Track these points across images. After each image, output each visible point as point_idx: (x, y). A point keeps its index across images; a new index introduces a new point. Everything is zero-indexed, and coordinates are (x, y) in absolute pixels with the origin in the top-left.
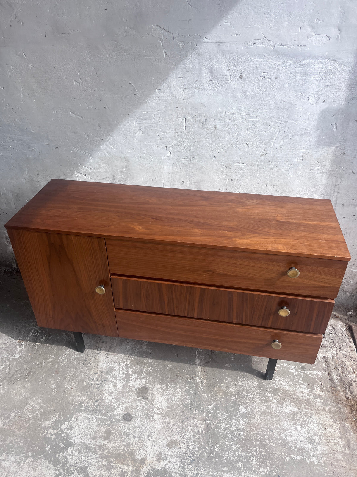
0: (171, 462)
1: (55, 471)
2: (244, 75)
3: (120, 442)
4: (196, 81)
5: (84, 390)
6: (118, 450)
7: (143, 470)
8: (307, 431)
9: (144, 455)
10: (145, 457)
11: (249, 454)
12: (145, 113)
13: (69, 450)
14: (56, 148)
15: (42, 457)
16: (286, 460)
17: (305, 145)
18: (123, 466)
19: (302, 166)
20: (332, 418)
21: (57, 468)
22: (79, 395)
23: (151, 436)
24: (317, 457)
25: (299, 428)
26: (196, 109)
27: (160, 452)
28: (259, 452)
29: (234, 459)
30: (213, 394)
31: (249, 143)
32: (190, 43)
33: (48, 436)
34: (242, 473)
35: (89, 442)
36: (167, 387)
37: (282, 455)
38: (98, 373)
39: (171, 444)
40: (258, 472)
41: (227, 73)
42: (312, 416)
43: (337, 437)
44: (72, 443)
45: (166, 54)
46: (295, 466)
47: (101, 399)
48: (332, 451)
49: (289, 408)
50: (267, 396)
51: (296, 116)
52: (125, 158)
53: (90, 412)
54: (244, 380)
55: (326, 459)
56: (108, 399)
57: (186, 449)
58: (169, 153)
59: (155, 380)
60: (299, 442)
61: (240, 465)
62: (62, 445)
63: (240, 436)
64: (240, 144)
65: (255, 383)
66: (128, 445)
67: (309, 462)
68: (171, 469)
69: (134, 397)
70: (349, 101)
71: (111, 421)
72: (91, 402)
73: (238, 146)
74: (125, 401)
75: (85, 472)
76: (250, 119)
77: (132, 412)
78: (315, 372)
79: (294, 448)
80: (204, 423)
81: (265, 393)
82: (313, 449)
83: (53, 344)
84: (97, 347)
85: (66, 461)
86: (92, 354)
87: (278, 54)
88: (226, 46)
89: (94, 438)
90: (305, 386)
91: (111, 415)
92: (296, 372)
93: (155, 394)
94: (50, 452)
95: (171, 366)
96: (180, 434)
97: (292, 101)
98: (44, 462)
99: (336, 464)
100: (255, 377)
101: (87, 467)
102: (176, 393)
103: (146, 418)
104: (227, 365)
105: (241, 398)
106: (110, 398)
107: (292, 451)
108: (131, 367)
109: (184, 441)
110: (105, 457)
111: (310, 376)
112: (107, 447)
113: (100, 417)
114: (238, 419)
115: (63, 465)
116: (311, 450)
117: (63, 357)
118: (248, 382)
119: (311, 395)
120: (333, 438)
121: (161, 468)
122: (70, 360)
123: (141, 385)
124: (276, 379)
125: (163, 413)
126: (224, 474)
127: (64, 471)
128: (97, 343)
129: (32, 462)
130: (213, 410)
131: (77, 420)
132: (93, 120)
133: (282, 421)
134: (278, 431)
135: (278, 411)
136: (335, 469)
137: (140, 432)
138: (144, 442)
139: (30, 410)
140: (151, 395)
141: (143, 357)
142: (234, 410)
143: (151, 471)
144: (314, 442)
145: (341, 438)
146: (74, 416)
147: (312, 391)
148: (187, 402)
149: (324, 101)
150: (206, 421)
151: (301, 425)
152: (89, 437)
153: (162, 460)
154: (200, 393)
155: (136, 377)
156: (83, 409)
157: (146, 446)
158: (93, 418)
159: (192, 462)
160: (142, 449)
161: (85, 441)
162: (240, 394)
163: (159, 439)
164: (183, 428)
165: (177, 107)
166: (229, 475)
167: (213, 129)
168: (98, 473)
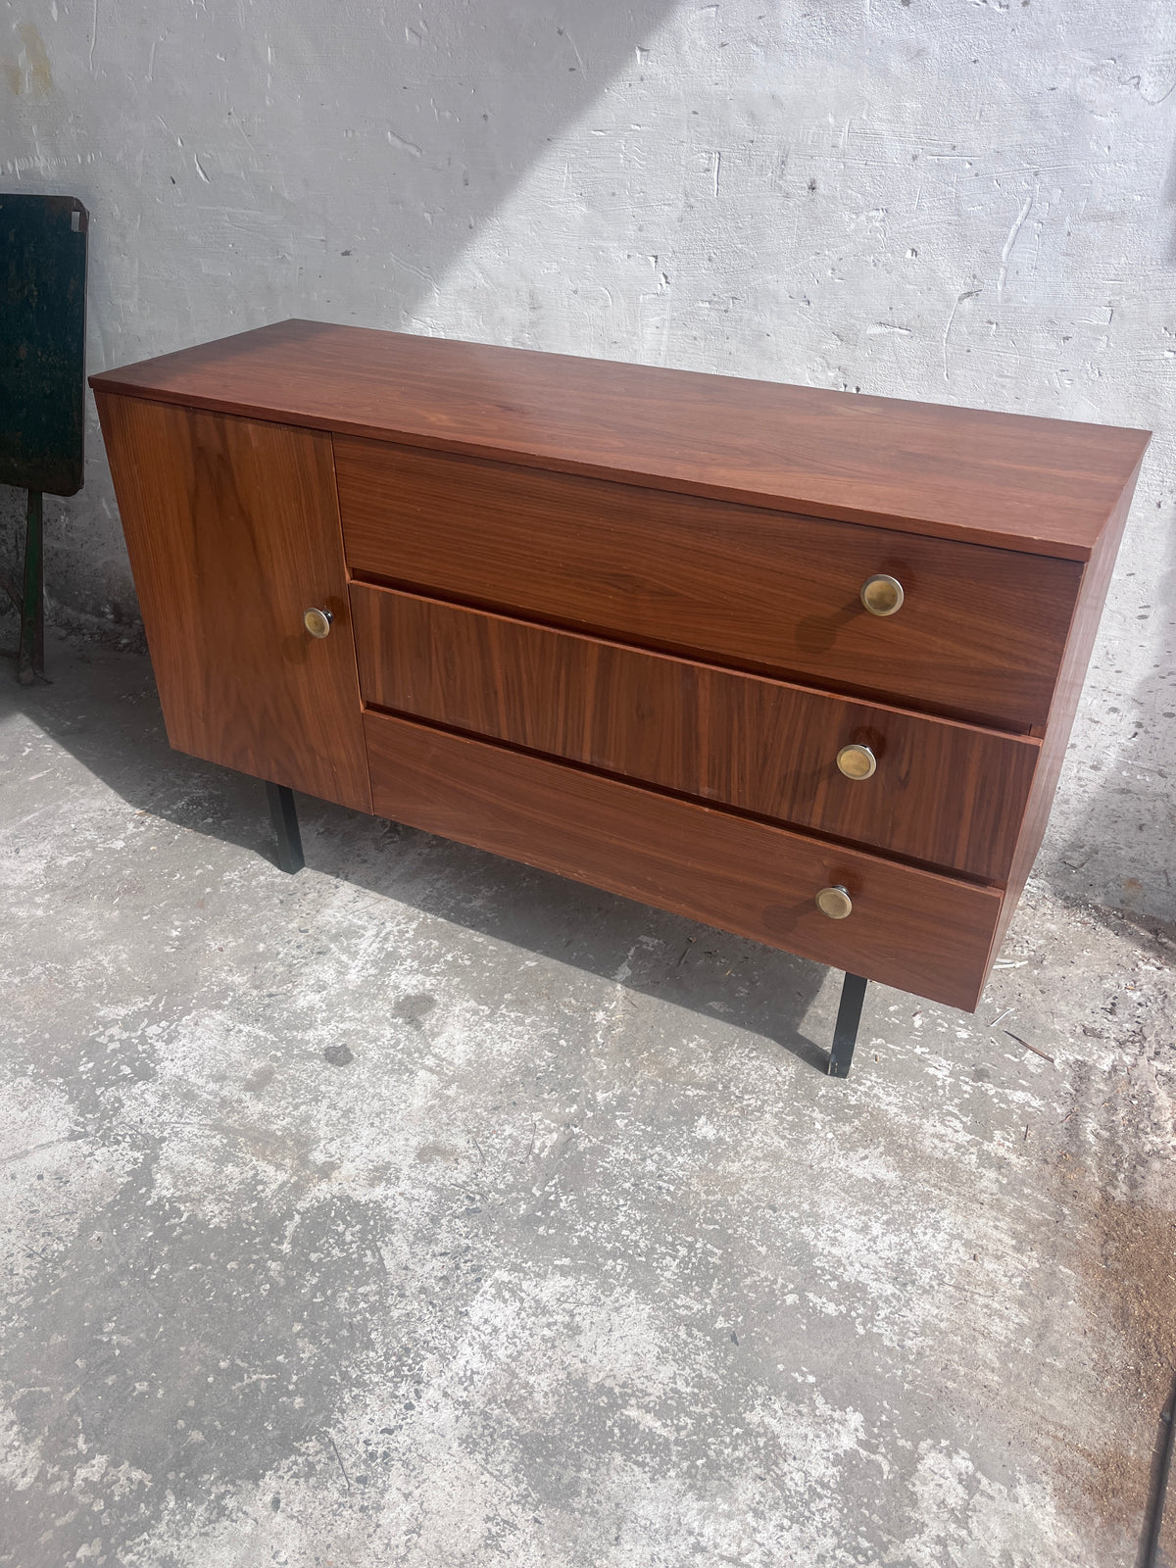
0: (408, 1195)
1: (72, 1125)
3: (287, 1108)
4: (761, 17)
5: (249, 961)
6: (271, 1123)
7: (315, 1192)
8: (902, 1245)
9: (338, 1156)
10: (338, 1161)
11: (663, 1249)
12: (597, 133)
13: (139, 1088)
14: (343, 254)
15: (58, 1084)
16: (784, 1301)
17: (1123, 259)
18: (262, 1165)
19: (1108, 346)
20: (1014, 1234)
21: (82, 1120)
22: (231, 970)
23: (382, 1116)
24: (902, 1329)
25: (877, 1229)
27: (389, 1163)
28: (699, 1251)
29: (606, 1244)
30: (628, 1065)
31: (921, 248)
33: (102, 1039)
34: (612, 1289)
35: (201, 1082)
36: (493, 1013)
37: (775, 1282)
38: (310, 932)
39: (426, 1154)
40: (667, 1304)
42: (943, 1208)
43: (1008, 1294)
44: (155, 1073)
46: (804, 1327)
47: (286, 994)
48: (965, 1329)
49: (873, 1166)
50: (810, 1116)
51: (1094, 147)
52: (531, 297)
53: (242, 1014)
54: (752, 1055)
55: (931, 1343)
56: (306, 1000)
57: (468, 1177)
58: (663, 280)
59: (466, 987)
60: (857, 1265)
61: (619, 1268)
62: (126, 1070)
63: (660, 1193)
64: (893, 253)
65: (784, 1073)
66: (306, 1119)
67: (862, 1332)
68: (396, 1213)
69: (382, 1013)
71: (288, 1053)
72: (255, 993)
73: (882, 259)
74: (351, 1014)
75: (153, 1149)
76: (929, 157)
77: (358, 1046)
78: (1019, 1096)
79: (828, 1277)
80: (562, 1129)
81: (804, 1106)
82: (899, 1300)
85: (116, 1110)
86: (319, 883)
89: (220, 1078)
90: (962, 1122)
91: (294, 1039)
92: (950, 1080)
93: (447, 1021)
94: (84, 1077)
95: (533, 964)
96: (469, 1135)
97: (1078, 89)
98: (58, 1097)
99: (962, 1371)
100: (791, 1056)
101: (163, 1139)
102: (514, 1033)
103: (392, 1072)
104: (714, 1004)
105: (715, 1100)
106: (314, 998)
107: (817, 1284)
108: (413, 941)
109: (475, 1155)
110: (225, 1131)
111: (996, 1100)
112: (244, 1108)
113: (262, 1033)
114: (677, 1150)
115: (103, 1118)
116: (888, 1301)
117: (236, 873)
118: (764, 1064)
119: (971, 1153)
120: (989, 1293)
121: (371, 1201)
122: (250, 884)
123: (417, 988)
124: (864, 1081)
125: (447, 1071)
126: (553, 1274)
127: (97, 1131)
128: (345, 860)
129: (25, 1088)
130: (608, 1105)
131: (196, 1024)
132: (449, 159)
133: (826, 1193)
134: (796, 1215)
135: (824, 1165)
136: (950, 1385)
137: (356, 1100)
138: (353, 1127)
139: (88, 970)
140: (434, 1021)
141: (460, 924)
142: (677, 1123)
143: (335, 1200)
144: (913, 1282)
145: (1021, 1304)
146: (194, 1013)
147: (979, 1144)
148: (534, 1063)
150: (569, 1127)
151: (888, 1223)
152: (207, 1071)
153: (384, 1184)
154: (588, 1051)
155: (416, 967)
156: (226, 1002)
157: (354, 1135)
158: (240, 1031)
159: (469, 1213)
160: (338, 1140)
161: (192, 1078)
162: (720, 1087)
163: (403, 1130)
164: (489, 1125)
165: (695, 113)
166: (570, 1281)
167: (804, 193)
168: (184, 1161)
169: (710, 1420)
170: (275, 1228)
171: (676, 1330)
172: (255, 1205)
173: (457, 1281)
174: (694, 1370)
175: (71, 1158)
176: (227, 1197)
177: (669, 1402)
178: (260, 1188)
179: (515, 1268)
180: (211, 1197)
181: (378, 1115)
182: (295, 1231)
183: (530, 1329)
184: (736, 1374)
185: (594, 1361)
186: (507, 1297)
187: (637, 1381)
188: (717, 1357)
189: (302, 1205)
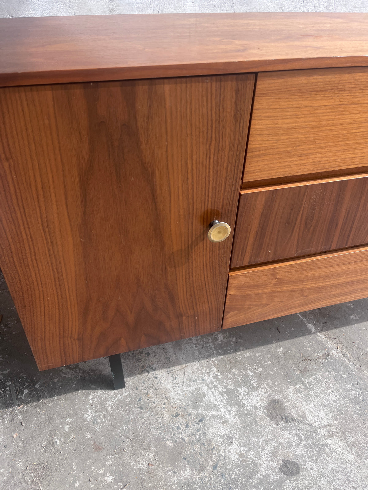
22: (174, 472)
36: (305, 385)
38: (180, 412)
47: (220, 460)
59: (278, 382)
69: (270, 427)
72: (205, 474)
74: (261, 441)
77: (289, 454)
83: (52, 396)
84: (143, 367)
86: (144, 382)
93: (297, 405)
95: (281, 349)
102: (326, 388)
103: (319, 453)
106: (234, 447)
108: (226, 378)
117: (90, 411)
122: (108, 411)
123: (263, 400)
125: (335, 430)
128: (138, 360)
140: (293, 410)
141: (229, 353)
148: (352, 395)
154: (356, 372)
155: (246, 390)
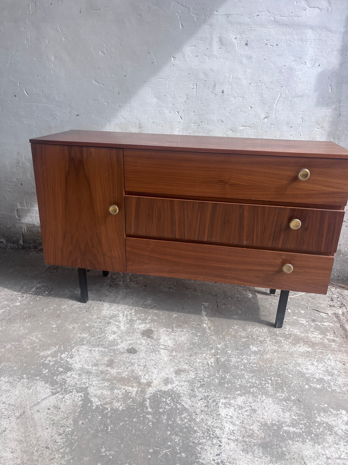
0: (180, 385)
1: (51, 390)
2: (249, 43)
3: (124, 369)
4: (207, 49)
5: (85, 330)
6: (122, 374)
7: (149, 392)
8: (325, 366)
9: (150, 379)
10: (151, 381)
11: (264, 382)
12: (160, 79)
13: (69, 374)
14: (76, 116)
15: (38, 379)
16: (305, 388)
17: (304, 107)
18: (126, 387)
19: (302, 128)
21: (54, 388)
22: (81, 333)
23: (157, 365)
24: (339, 386)
26: (205, 74)
27: (167, 377)
28: (274, 380)
29: (247, 385)
30: (221, 336)
31: (253, 106)
32: (203, 16)
33: (46, 362)
34: (257, 396)
35: (90, 367)
36: (173, 330)
37: (299, 383)
38: (101, 318)
39: (178, 372)
40: (275, 396)
41: (234, 41)
42: (328, 354)
44: (72, 368)
45: (182, 25)
46: (315, 393)
47: (104, 337)
49: (303, 348)
50: (279, 339)
51: (296, 79)
52: (139, 124)
53: (92, 345)
54: (253, 327)
56: (111, 338)
57: (195, 376)
58: (180, 118)
59: (160, 325)
60: (317, 374)
61: (255, 390)
62: (62, 370)
63: (253, 367)
64: (246, 108)
65: (265, 330)
66: (133, 371)
67: (330, 390)
68: (179, 391)
69: (138, 336)
70: (342, 65)
71: (115, 353)
72: (93, 338)
73: (243, 109)
74: (129, 339)
75: (85, 391)
76: (254, 84)
77: (137, 347)
78: (326, 324)
79: (312, 379)
81: (276, 337)
82: (334, 380)
83: (55, 297)
84: (100, 299)
85: (65, 382)
86: (96, 304)
87: (278, 24)
88: (233, 18)
89: (96, 365)
90: (317, 333)
91: (114, 349)
92: (307, 323)
93: (160, 335)
94: (47, 375)
95: (176, 315)
96: (187, 364)
97: (291, 66)
98: (40, 383)
100: (264, 326)
101: (87, 388)
102: (183, 334)
103: (152, 352)
104: (234, 317)
105: (251, 340)
106: (114, 336)
107: (310, 381)
108: (136, 315)
109: (193, 369)
110: (108, 380)
111: (322, 326)
112: (110, 372)
113: (102, 349)
114: (250, 355)
115: (61, 385)
116: (331, 381)
117: (65, 306)
118: (258, 329)
119: (325, 340)
121: (169, 390)
122: (72, 308)
123: (145, 328)
124: (286, 328)
125: (169, 348)
126: (238, 396)
127: (62, 390)
128: (100, 297)
129: (26, 382)
130: (222, 348)
131: (78, 351)
132: (113, 88)
133: (296, 357)
134: (293, 365)
135: (291, 350)
138: (150, 370)
139: (29, 342)
140: (156, 336)
142: (245, 348)
143: (157, 392)
144: (334, 374)
146: (75, 348)
147: (325, 337)
148: (194, 341)
149: (320, 65)
150: (215, 356)
151: (317, 361)
152: (90, 364)
153: (170, 384)
154: (207, 335)
155: (141, 322)
156: (84, 343)
157: (151, 372)
158: (95, 350)
159: (202, 386)
160: (147, 375)
161: (87, 367)
162: (250, 337)
163: (166, 367)
164: (191, 361)
165: (189, 74)
166: (244, 397)
167: (221, 93)
168: (99, 392)
169: (308, 424)
170: (142, 404)
171: (282, 403)
172: (131, 400)
173: (211, 406)
174: (295, 412)
175: (57, 401)
176: (120, 400)
177: (294, 422)
178: (130, 394)
179: (225, 398)
180: (115, 401)
181: (155, 365)
182: (150, 404)
183: (241, 413)
184: (306, 410)
185: (266, 417)
186: (229, 406)
187: (281, 420)
188: (298, 407)
189: (147, 396)
